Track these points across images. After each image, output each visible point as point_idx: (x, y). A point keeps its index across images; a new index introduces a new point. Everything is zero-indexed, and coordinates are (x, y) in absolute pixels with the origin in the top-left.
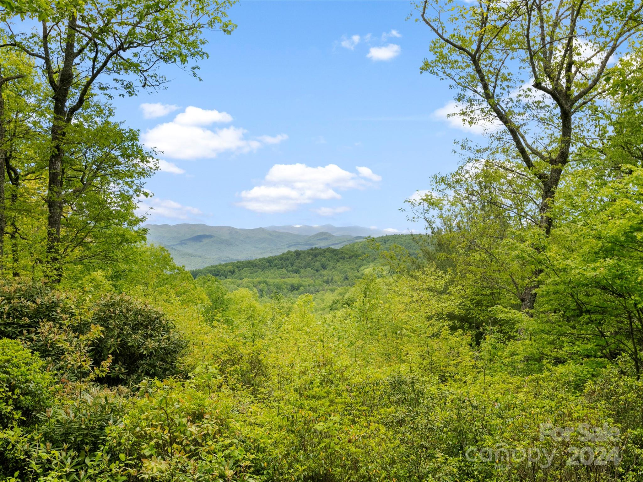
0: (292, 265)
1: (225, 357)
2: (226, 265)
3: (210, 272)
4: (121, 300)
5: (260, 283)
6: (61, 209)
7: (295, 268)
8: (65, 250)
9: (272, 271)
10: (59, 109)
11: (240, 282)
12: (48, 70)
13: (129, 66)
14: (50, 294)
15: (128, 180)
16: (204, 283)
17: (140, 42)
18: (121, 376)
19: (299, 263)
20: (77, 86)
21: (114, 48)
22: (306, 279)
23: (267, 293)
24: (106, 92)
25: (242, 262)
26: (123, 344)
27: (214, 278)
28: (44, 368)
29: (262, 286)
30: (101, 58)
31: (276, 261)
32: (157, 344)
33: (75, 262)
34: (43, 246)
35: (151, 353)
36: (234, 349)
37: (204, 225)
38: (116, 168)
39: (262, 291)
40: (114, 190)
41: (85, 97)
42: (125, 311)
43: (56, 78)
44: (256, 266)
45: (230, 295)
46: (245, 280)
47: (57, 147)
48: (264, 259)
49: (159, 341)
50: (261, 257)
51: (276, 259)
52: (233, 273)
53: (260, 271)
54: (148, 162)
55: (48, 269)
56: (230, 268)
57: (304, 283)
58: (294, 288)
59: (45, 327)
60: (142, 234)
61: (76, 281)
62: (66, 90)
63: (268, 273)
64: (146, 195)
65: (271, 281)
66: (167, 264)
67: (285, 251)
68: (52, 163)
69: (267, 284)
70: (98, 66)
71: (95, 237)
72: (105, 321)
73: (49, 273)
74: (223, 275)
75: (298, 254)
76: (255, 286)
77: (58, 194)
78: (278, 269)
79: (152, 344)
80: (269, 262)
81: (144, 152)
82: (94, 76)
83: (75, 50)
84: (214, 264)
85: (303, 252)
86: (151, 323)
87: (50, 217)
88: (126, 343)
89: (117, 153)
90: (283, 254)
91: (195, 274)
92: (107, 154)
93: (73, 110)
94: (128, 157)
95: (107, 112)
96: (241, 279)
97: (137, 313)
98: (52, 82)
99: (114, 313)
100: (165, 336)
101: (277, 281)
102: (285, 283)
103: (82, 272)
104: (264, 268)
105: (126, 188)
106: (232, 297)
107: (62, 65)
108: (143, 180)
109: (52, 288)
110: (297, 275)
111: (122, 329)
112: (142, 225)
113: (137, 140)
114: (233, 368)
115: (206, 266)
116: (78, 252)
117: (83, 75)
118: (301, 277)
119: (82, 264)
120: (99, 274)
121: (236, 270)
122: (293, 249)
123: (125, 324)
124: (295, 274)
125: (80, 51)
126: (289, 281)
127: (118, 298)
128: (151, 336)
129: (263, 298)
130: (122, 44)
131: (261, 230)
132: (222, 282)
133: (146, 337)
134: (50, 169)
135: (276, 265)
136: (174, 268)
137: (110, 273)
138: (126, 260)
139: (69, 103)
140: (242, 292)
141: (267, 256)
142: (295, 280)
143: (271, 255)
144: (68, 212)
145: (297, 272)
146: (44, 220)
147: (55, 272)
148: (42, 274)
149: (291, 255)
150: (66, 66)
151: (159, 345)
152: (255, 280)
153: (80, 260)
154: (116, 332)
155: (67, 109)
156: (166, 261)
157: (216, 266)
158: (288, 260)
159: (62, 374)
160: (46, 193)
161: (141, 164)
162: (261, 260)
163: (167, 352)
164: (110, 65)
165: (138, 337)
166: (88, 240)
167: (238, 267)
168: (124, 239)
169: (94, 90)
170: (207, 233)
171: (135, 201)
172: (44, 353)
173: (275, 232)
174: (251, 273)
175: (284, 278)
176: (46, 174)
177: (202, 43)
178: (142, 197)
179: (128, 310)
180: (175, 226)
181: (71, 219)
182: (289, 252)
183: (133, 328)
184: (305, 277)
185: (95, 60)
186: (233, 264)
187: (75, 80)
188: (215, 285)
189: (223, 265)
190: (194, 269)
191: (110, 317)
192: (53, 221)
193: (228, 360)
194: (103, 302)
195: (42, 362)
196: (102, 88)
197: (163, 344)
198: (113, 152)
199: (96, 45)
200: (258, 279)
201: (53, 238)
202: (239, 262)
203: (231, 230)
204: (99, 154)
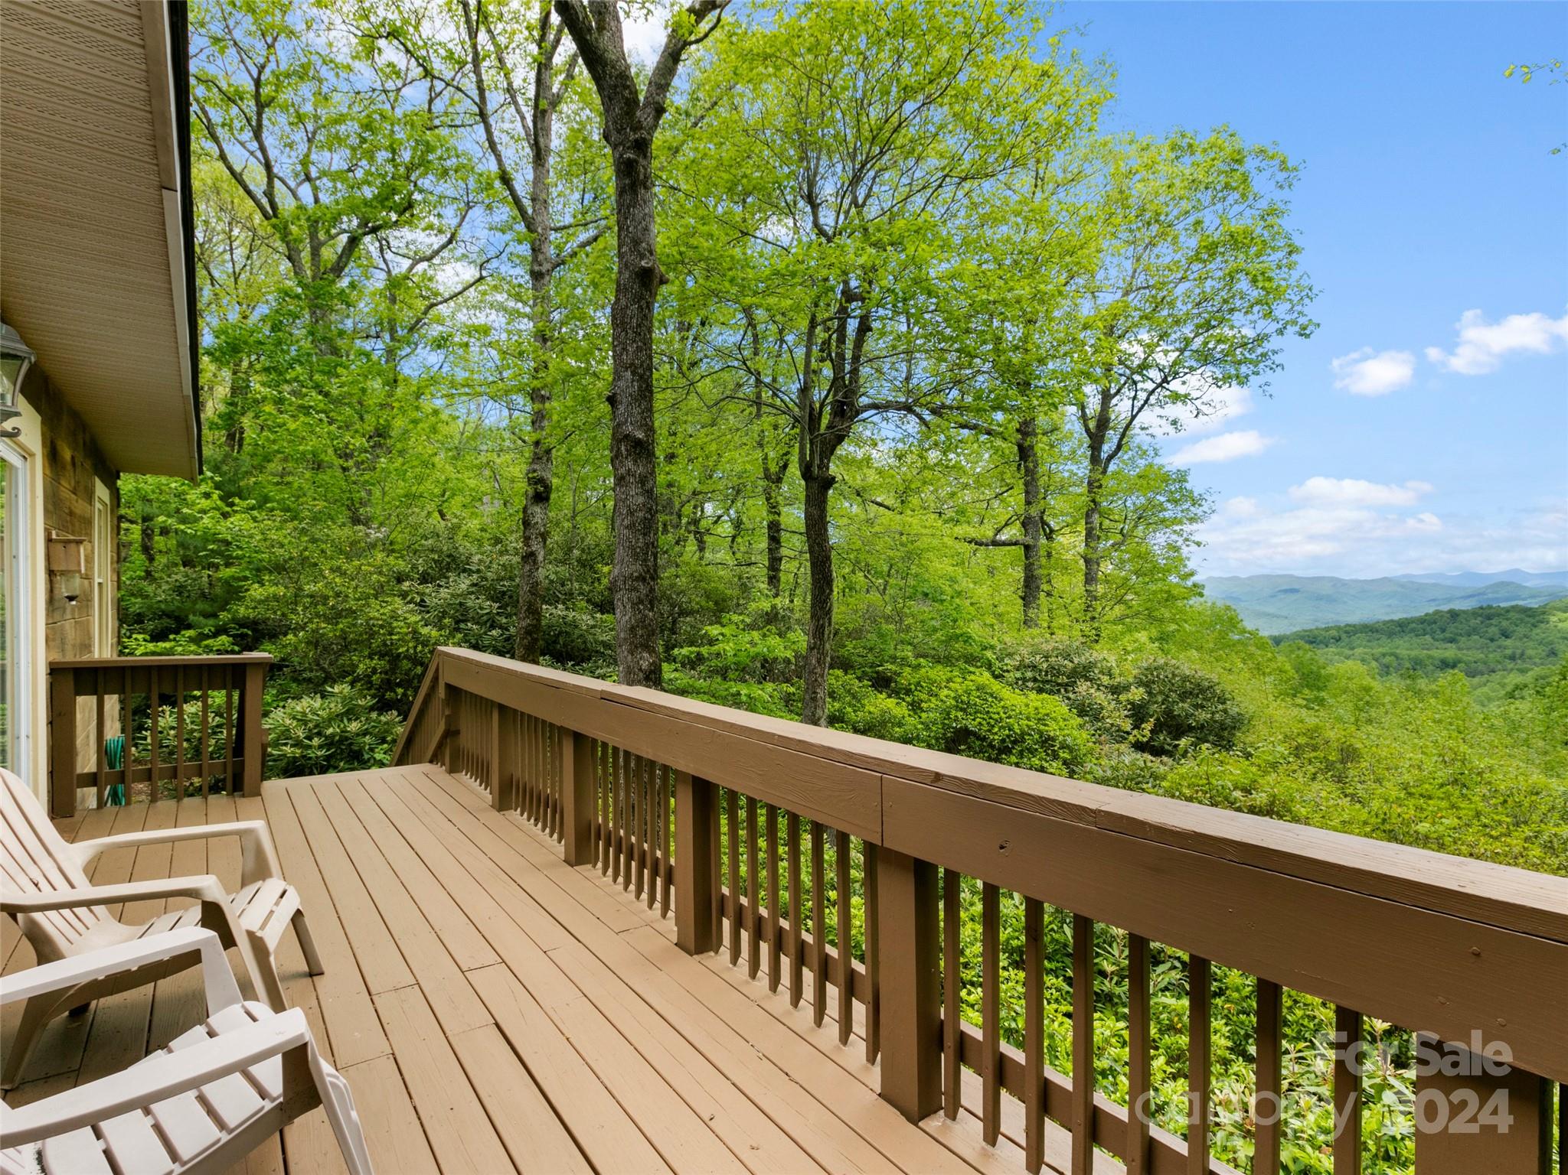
0: (1443, 631)
1: (1302, 740)
2: (1327, 629)
3: (1302, 638)
4: (1166, 664)
5: (1384, 655)
6: (1098, 565)
7: (1447, 635)
8: (1103, 608)
9: (1406, 638)
10: (1095, 459)
11: (1351, 652)
12: (1084, 418)
13: (1176, 397)
14: (1087, 655)
15: (1177, 528)
16: (1292, 652)
17: (1186, 370)
18: (1167, 747)
19: (1456, 628)
20: (1114, 429)
21: (1159, 381)
22: (1470, 653)
23: (1397, 670)
24: (1147, 432)
25: (1354, 626)
26: (1169, 713)
27: (1307, 646)
28: (1081, 726)
29: (1387, 660)
30: (1142, 396)
31: (1414, 625)
32: (1209, 716)
33: (1114, 622)
34: (1079, 605)
35: (1203, 725)
36: (1316, 731)
37: (1291, 576)
38: (1161, 515)
39: (1388, 667)
40: (1159, 540)
41: (1125, 440)
42: (1170, 676)
43: (1092, 425)
44: (1377, 631)
45: (1331, 670)
46: (1359, 651)
47: (1093, 501)
48: (1392, 621)
49: (1213, 713)
50: (1387, 618)
51: (1413, 622)
52: (1338, 640)
53: (1384, 638)
54: (1200, 505)
55: (1086, 627)
56: (1334, 633)
57: (1465, 658)
58: (1446, 665)
59: (1083, 687)
60: (1197, 590)
61: (1116, 641)
62: (1103, 436)
63: (1398, 641)
64: (1198, 544)
65: (1403, 652)
66: (1235, 627)
67: (1431, 610)
68: (1088, 516)
69: (1397, 658)
70: (1138, 404)
71: (1136, 593)
72: (1147, 686)
73: (1087, 633)
74: (1321, 642)
75: (1454, 615)
76: (1377, 660)
77: (1095, 549)
78: (1417, 636)
79: (1203, 716)
80: (1400, 626)
81: (1196, 494)
82: (1133, 417)
83: (1113, 391)
84: (1308, 627)
85: (1464, 612)
86: (1202, 691)
87: (1086, 574)
88: (1172, 711)
89: (1162, 499)
90: (1427, 615)
91: (1277, 641)
92: (1150, 501)
93: (1111, 457)
94: (1176, 502)
95: (1152, 454)
96: (1352, 649)
97: (1185, 679)
98: (1088, 430)
99: (1158, 677)
100: (1220, 707)
101: (1413, 653)
102: (1430, 657)
103: (1122, 633)
104: (1391, 635)
105: (1174, 537)
106: (1334, 671)
107: (1098, 408)
108: (1195, 526)
109: (1090, 648)
110: (1453, 646)
111: (1167, 696)
112: (1195, 579)
113: (1186, 481)
114: (1313, 754)
115: (1295, 630)
116: (1119, 610)
117: (1123, 416)
118: (1459, 649)
119: (1123, 624)
120: (1143, 636)
121: (1344, 636)
122: (1445, 608)
123: (1170, 690)
124: (1449, 645)
125: (1118, 391)
126: (1437, 654)
127: (1162, 661)
128: (1202, 707)
129: (1390, 677)
130: (1166, 377)
131: (1386, 580)
132: (1319, 652)
133: (1197, 706)
134: (1086, 523)
135: (1413, 630)
136: (1244, 631)
137: (1154, 633)
138: (1173, 620)
139: (1107, 448)
140: (1352, 666)
141: (1396, 617)
142: (1450, 652)
143: (1405, 616)
144: (1107, 567)
145: (1452, 641)
146: (1081, 578)
147: (1094, 632)
148: (1080, 634)
149: (1442, 616)
150: (1102, 410)
151: (1212, 718)
152: (1374, 651)
153: (1120, 620)
154: (1160, 699)
155: (1104, 456)
156: (1233, 623)
157: (1311, 631)
158: (1435, 623)
159: (1100, 736)
160: (1081, 548)
161: (1192, 508)
162: (1385, 623)
163: (1223, 727)
164: (1153, 400)
165: (1186, 705)
166: (1129, 597)
167: (1346, 632)
168: (1170, 598)
169: (1135, 430)
170: (1296, 586)
171: (1185, 551)
172: (1082, 713)
173: (1412, 582)
174: (1369, 641)
175: (1428, 649)
176: (1081, 527)
177: (1275, 352)
178: (1194, 547)
179: (1174, 675)
180: (1250, 578)
181: (1109, 575)
182: (1437, 612)
183: (1179, 695)
184: (1468, 649)
185: (1135, 398)
186: (1338, 628)
187: (1112, 425)
188: (1309, 655)
189: (1323, 629)
190: (1276, 634)
191: (1154, 682)
192: (1090, 578)
193: (1307, 745)
194: (1145, 665)
195: (1079, 720)
196: (1143, 429)
197: (1217, 717)
198: (1158, 497)
199: (1135, 383)
200: (1380, 650)
201: (1091, 596)
202: (1347, 625)
203: (1336, 582)
204: (1142, 500)
